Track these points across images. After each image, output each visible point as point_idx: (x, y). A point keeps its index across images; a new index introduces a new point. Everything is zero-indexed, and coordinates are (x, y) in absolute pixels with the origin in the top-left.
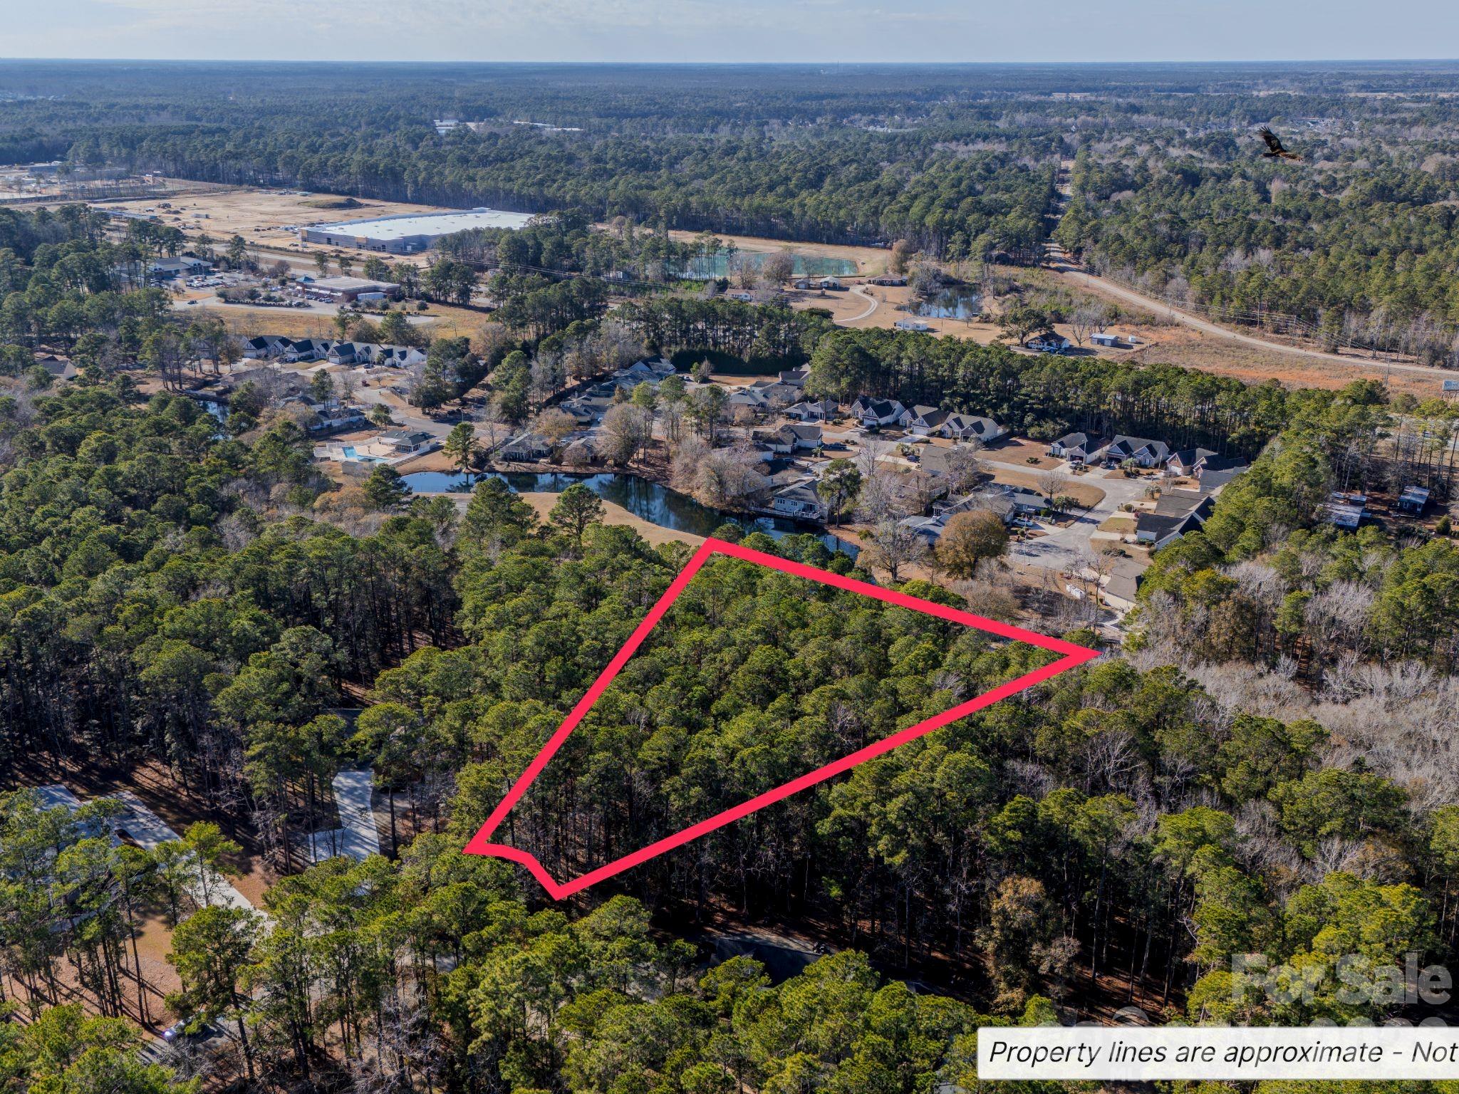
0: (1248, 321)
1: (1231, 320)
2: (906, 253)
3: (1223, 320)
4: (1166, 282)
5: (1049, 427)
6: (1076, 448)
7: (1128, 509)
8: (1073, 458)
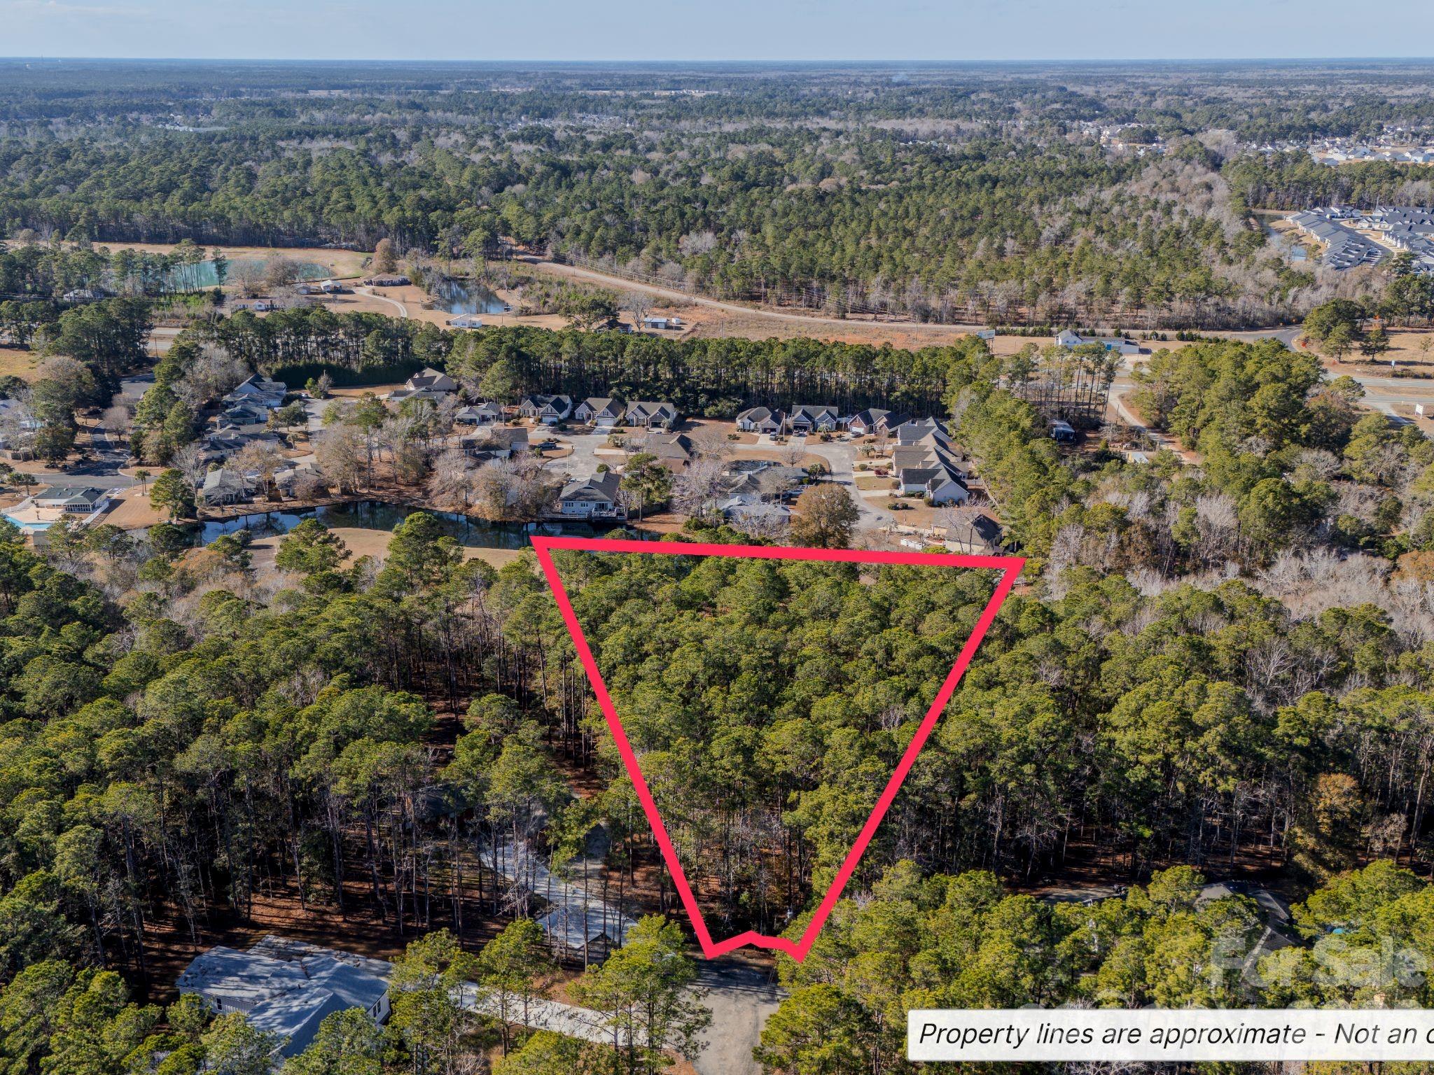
0: (751, 297)
1: (735, 297)
2: (392, 255)
3: (727, 298)
4: (655, 267)
5: (724, 405)
6: (768, 421)
7: (864, 468)
8: (765, 431)
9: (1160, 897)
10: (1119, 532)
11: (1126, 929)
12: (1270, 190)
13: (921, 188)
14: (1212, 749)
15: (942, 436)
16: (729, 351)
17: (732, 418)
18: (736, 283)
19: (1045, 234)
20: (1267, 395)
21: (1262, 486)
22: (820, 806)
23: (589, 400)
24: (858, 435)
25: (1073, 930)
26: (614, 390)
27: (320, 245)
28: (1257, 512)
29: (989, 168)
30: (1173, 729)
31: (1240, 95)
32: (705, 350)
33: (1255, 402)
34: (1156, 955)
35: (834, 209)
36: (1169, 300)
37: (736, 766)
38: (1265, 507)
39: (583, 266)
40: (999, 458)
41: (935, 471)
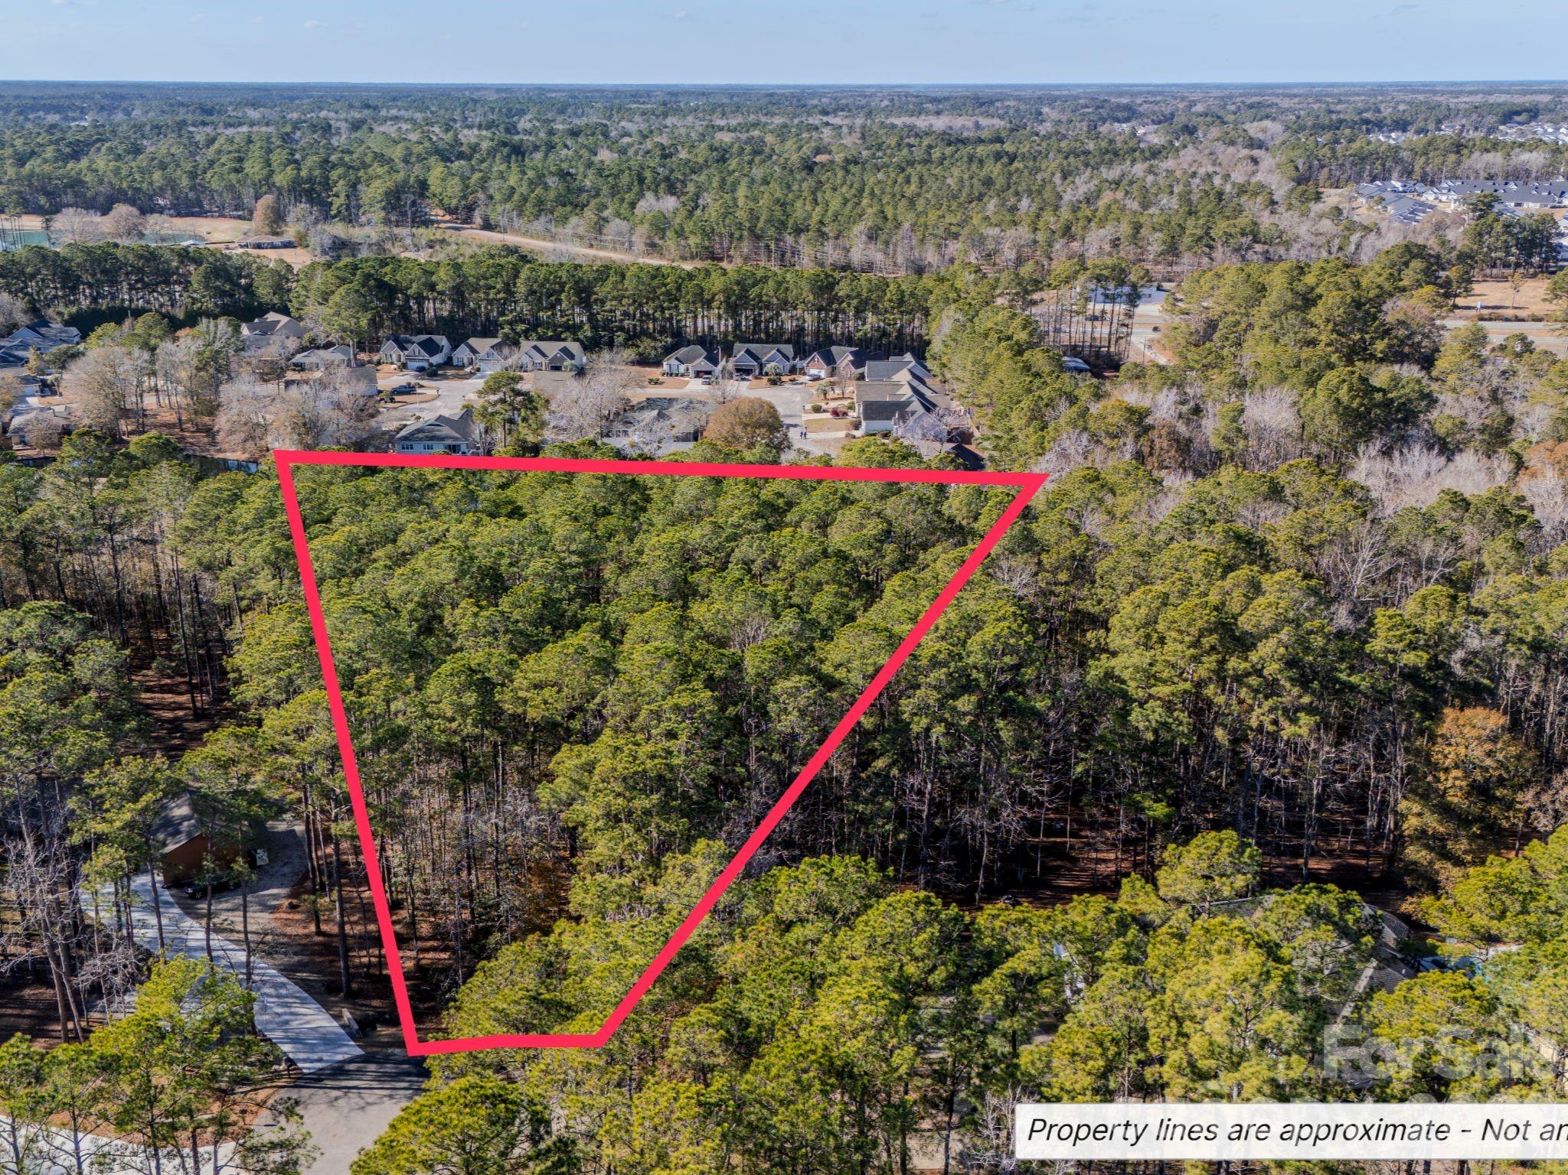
0: (713, 257)
1: (693, 257)
2: (278, 216)
4: (598, 226)
5: (648, 347)
6: (702, 363)
7: (817, 410)
8: (698, 374)
9: (1178, 891)
10: (1137, 437)
11: (1115, 950)
12: (1322, 167)
13: (926, 161)
14: (1272, 669)
15: (920, 372)
16: (654, 277)
17: (658, 363)
18: (693, 241)
19: (1067, 197)
20: (1331, 303)
21: (1331, 377)
22: (590, 767)
23: (472, 341)
24: (817, 378)
25: (1010, 955)
26: (507, 330)
27: (202, 213)
28: (1328, 407)
29: (1009, 147)
30: (1208, 641)
31: (1286, 103)
32: (623, 276)
33: (1316, 314)
34: (1168, 998)
35: (824, 178)
36: (1211, 247)
37: (463, 710)
38: (1338, 400)
39: (517, 232)
40: (984, 376)
41: (908, 403)
